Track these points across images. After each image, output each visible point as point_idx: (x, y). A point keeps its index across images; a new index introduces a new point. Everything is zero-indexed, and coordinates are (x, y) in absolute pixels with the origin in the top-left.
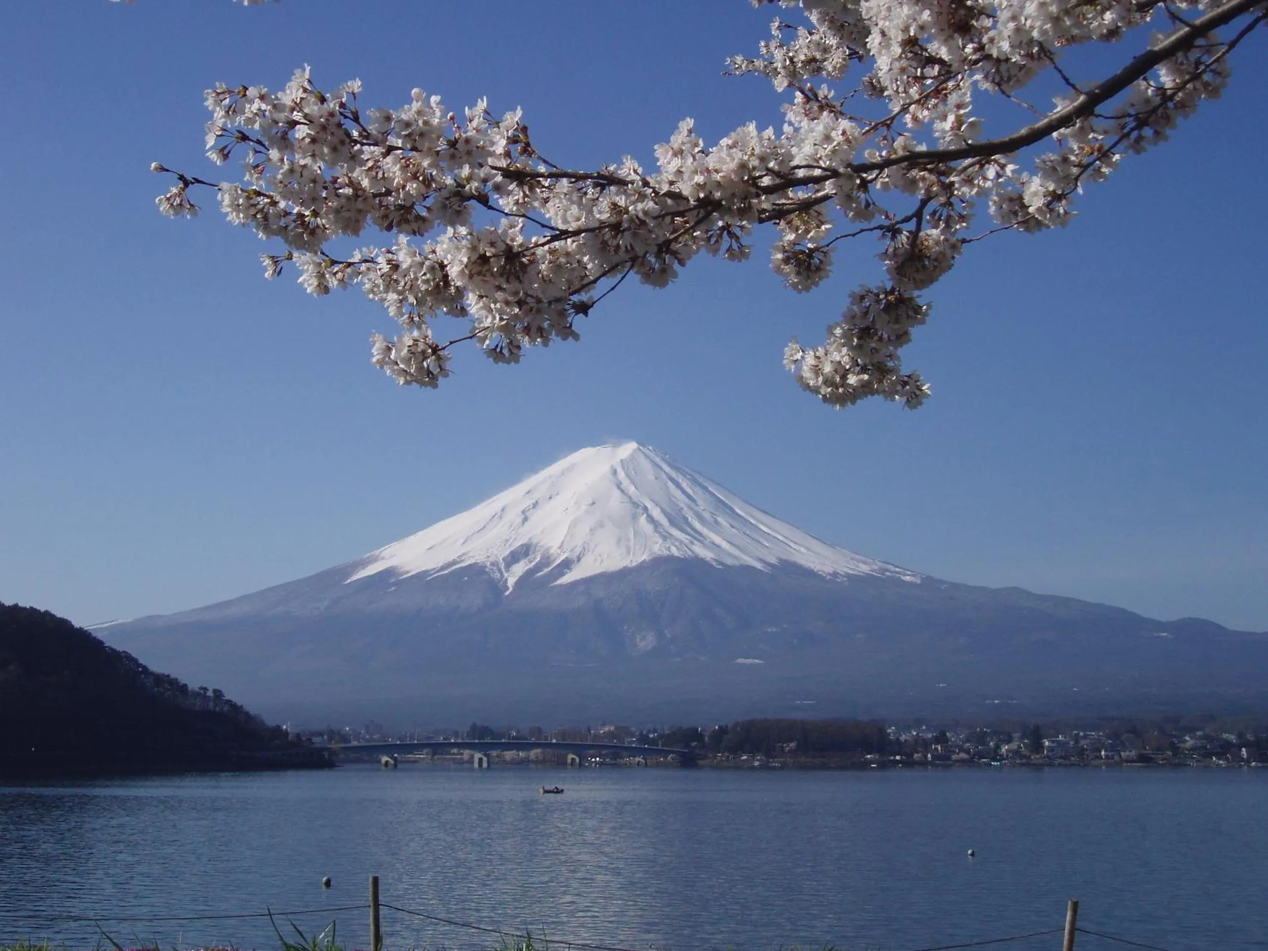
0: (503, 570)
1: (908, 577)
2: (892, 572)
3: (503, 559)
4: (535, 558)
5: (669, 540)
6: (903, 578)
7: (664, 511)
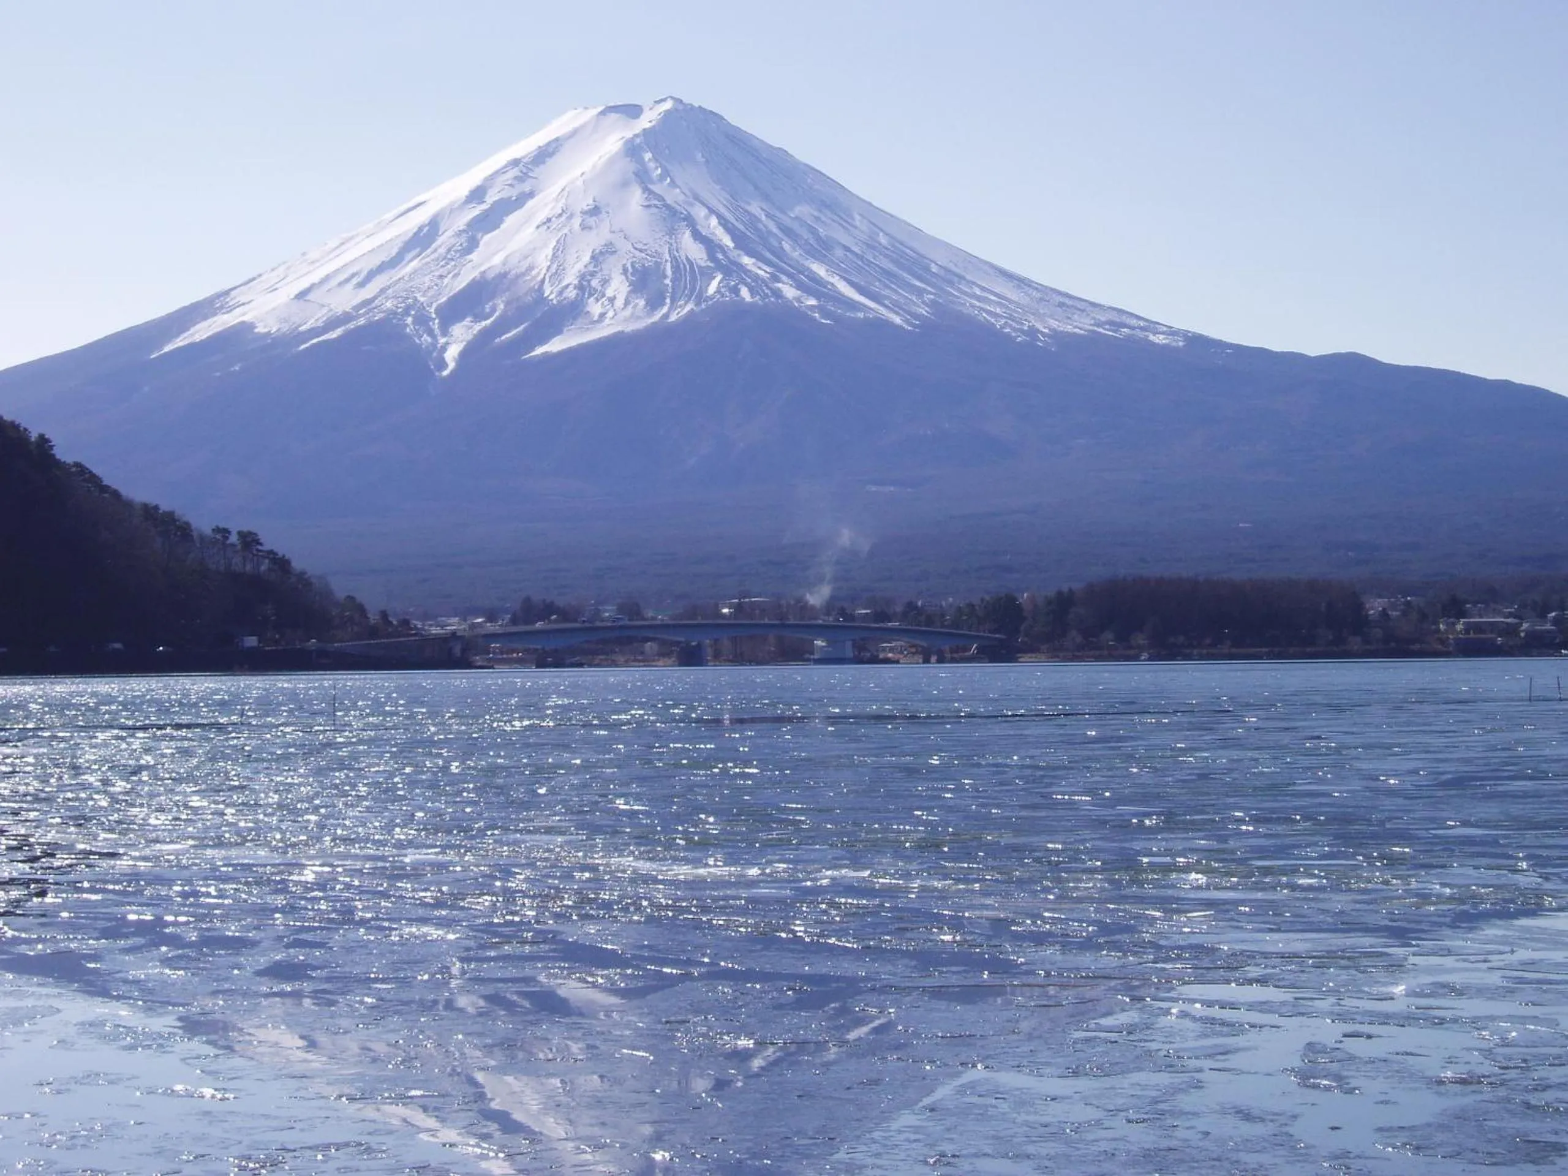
0: (437, 331)
1: (1161, 337)
2: (1133, 328)
3: (437, 311)
4: (494, 310)
5: (735, 275)
6: (1152, 337)
7: (724, 223)
